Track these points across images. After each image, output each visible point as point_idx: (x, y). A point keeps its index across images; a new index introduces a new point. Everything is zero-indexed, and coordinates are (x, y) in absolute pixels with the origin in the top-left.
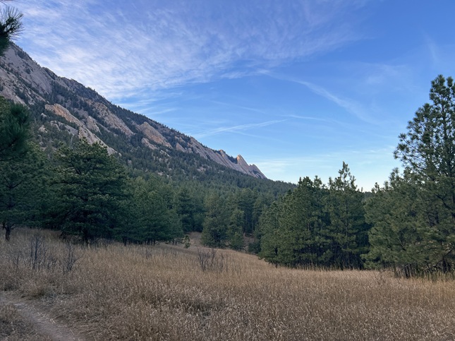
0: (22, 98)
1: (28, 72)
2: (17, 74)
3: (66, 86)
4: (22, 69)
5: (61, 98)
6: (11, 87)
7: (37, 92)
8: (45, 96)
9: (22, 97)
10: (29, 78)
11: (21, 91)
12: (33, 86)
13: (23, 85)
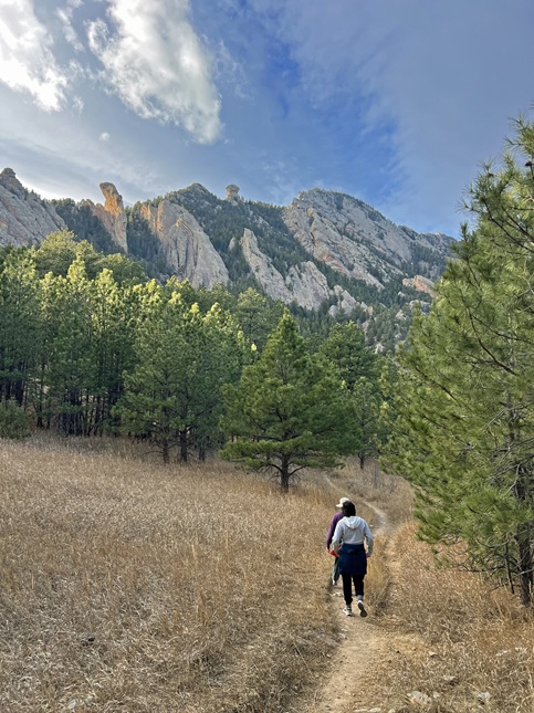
0: (374, 276)
1: (381, 237)
2: (368, 243)
3: (429, 246)
4: (374, 234)
5: (424, 265)
6: (362, 264)
7: (392, 263)
8: (404, 267)
9: (376, 274)
10: (382, 245)
11: (374, 265)
12: (388, 254)
13: (376, 257)
